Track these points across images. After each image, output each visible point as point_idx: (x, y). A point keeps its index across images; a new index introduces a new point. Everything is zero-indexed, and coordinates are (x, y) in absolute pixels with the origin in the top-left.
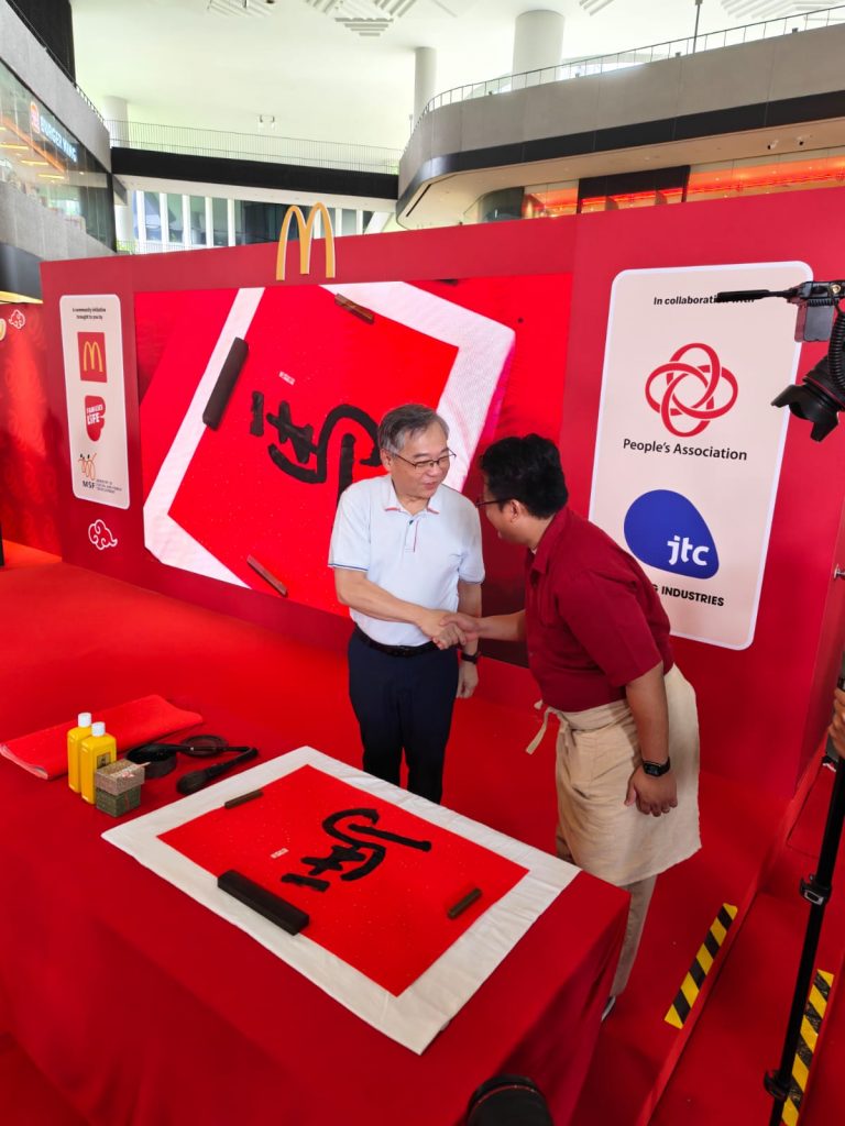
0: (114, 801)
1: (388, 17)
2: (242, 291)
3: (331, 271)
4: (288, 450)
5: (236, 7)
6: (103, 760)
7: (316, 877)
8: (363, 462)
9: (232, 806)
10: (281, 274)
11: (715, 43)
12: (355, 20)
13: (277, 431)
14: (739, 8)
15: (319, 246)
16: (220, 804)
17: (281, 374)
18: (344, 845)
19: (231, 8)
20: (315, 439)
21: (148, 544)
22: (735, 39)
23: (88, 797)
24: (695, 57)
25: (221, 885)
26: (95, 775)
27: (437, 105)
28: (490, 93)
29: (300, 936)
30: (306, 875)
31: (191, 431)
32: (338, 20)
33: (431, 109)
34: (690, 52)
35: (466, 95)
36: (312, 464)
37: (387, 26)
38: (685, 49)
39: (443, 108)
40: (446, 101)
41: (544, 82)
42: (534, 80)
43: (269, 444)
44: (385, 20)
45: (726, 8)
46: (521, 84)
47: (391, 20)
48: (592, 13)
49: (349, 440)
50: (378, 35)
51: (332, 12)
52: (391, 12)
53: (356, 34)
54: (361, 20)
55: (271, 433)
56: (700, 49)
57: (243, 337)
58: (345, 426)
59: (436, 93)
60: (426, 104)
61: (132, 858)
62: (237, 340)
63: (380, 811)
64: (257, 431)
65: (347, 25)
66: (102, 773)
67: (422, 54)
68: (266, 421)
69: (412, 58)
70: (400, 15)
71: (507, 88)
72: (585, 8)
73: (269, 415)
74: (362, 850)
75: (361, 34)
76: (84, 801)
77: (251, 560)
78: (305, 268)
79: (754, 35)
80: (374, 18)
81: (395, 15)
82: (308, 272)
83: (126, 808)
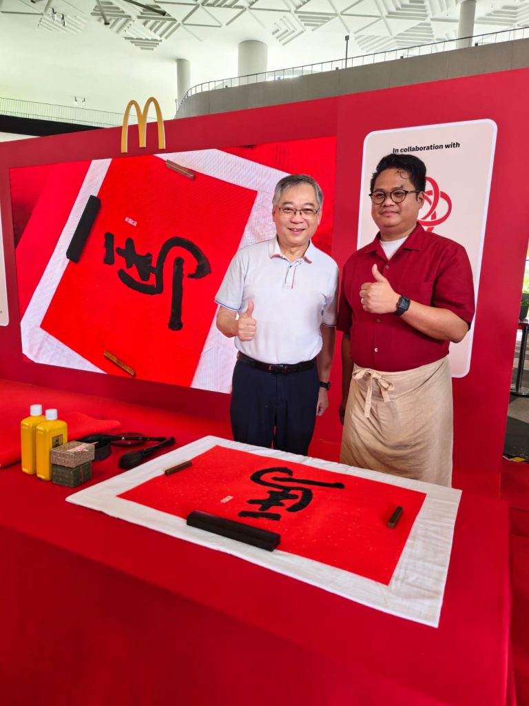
0: (71, 473)
1: (159, 38)
2: (94, 162)
3: (162, 144)
4: (133, 273)
5: (59, 27)
6: (57, 441)
7: (266, 512)
8: (190, 276)
9: (171, 473)
10: (124, 148)
11: (358, 63)
12: (137, 39)
13: (124, 259)
14: (367, 46)
15: (152, 128)
16: (160, 473)
17: (127, 219)
18: (277, 490)
19: (55, 26)
20: (154, 264)
21: (25, 351)
22: (369, 61)
23: (44, 474)
24: (347, 70)
25: (189, 524)
26: (51, 453)
27: (194, 93)
28: (226, 86)
29: (276, 551)
30: (257, 511)
31: (57, 265)
32: (126, 38)
33: (190, 95)
34: (344, 67)
35: (212, 87)
36: (152, 281)
37: (158, 44)
38: (341, 65)
39: (197, 95)
40: (199, 91)
41: (259, 81)
42: (253, 80)
43: (119, 269)
44: (157, 40)
45: (360, 46)
46: (244, 82)
47: (161, 41)
48: (284, 44)
49: (179, 262)
50: (152, 49)
51: (122, 33)
52: (161, 36)
53: (138, 48)
54: (141, 39)
55: (120, 262)
56: (349, 66)
57: (96, 195)
58: (176, 252)
59: (192, 85)
60: (186, 92)
61: (101, 513)
62: (92, 197)
63: (290, 468)
64: (109, 261)
65: (132, 42)
66: (57, 450)
67: (181, 63)
68: (115, 252)
69: (175, 66)
70: (166, 38)
71: (236, 84)
72: (280, 41)
73: (118, 249)
74: (292, 492)
75: (142, 48)
76: (40, 479)
77: (107, 354)
78: (143, 143)
79: (380, 59)
80: (150, 39)
81: (163, 38)
82: (145, 146)
83: (82, 480)
